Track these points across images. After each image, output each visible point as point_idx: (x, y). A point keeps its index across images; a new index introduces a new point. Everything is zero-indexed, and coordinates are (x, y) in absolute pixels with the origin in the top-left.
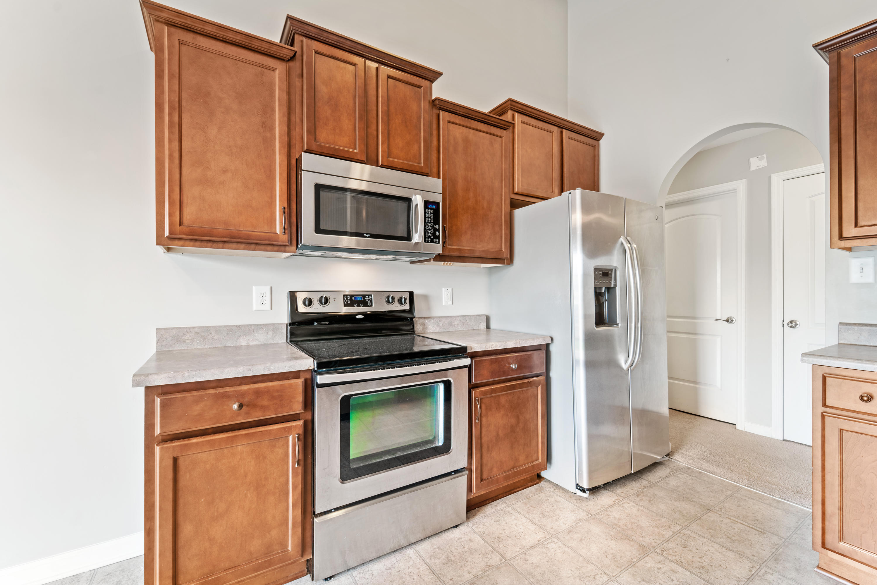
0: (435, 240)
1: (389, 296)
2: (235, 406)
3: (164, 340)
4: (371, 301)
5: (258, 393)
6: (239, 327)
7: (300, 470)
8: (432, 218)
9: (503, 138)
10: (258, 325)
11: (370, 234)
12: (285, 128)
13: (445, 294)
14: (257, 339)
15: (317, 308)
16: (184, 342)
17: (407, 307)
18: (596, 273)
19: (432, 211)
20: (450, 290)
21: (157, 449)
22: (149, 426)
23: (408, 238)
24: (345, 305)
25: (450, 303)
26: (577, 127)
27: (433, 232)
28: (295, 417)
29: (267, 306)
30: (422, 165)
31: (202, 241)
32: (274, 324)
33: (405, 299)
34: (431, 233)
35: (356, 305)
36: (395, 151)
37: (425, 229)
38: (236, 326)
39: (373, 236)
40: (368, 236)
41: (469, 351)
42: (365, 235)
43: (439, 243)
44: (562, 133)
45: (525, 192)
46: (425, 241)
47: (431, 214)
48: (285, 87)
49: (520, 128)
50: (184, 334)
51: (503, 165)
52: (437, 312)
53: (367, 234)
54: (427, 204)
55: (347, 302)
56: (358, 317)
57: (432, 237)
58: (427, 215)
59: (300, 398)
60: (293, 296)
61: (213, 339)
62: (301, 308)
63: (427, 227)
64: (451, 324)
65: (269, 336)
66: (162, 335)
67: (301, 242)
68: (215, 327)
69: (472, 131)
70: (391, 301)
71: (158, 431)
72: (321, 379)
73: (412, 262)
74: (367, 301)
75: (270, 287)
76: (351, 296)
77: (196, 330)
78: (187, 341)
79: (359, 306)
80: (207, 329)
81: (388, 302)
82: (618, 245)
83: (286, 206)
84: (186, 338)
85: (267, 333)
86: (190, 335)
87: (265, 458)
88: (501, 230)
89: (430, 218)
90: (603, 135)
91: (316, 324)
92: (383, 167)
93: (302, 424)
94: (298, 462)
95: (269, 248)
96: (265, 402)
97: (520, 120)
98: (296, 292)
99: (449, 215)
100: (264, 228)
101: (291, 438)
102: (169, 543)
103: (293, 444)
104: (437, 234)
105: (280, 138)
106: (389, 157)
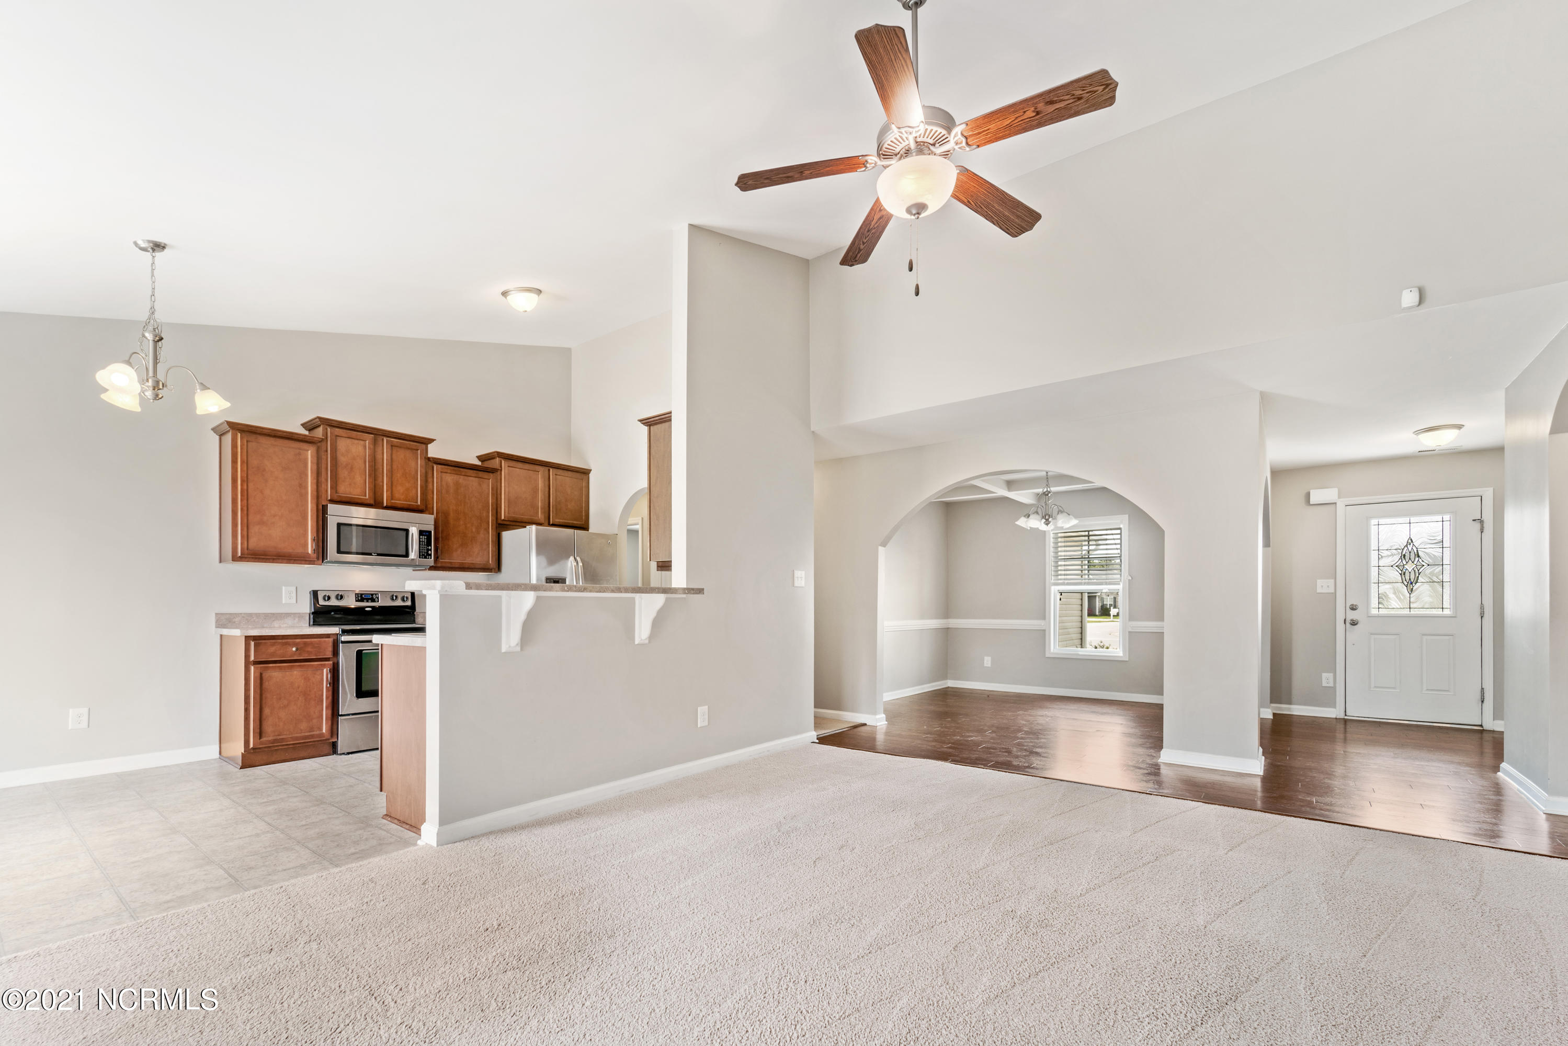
0: (427, 556)
1: (393, 595)
2: (294, 649)
4: (378, 598)
5: (305, 644)
6: (273, 614)
7: (331, 689)
8: (426, 541)
9: (490, 480)
10: (288, 615)
12: (316, 488)
14: (286, 623)
15: (334, 602)
16: (235, 623)
17: (409, 603)
18: (548, 581)
19: (426, 537)
21: (252, 668)
22: (247, 656)
23: (407, 555)
24: (356, 601)
26: (563, 466)
27: (426, 551)
28: (327, 659)
29: (295, 602)
30: (420, 505)
31: (259, 559)
32: (300, 612)
33: (407, 598)
35: (365, 601)
36: (396, 497)
37: (420, 549)
39: (379, 555)
43: (431, 558)
44: (548, 471)
45: (511, 519)
46: (420, 558)
47: (425, 539)
48: (316, 460)
49: (506, 471)
50: (234, 618)
51: (490, 499)
54: (421, 533)
55: (358, 599)
56: (367, 609)
57: (425, 554)
58: (421, 539)
59: (330, 649)
60: (315, 594)
61: (255, 621)
62: (322, 602)
65: (295, 621)
66: (219, 618)
67: (325, 558)
68: (256, 614)
69: (462, 477)
70: (394, 598)
71: (252, 658)
72: (344, 638)
73: (413, 570)
74: (375, 598)
75: (295, 588)
76: (362, 595)
77: (243, 615)
79: (367, 602)
80: (251, 615)
81: (392, 599)
83: (315, 536)
84: (235, 620)
85: (294, 619)
86: (239, 618)
87: (309, 679)
88: (489, 547)
89: (424, 542)
90: (591, 470)
91: (333, 613)
92: (387, 508)
93: (331, 662)
94: (330, 684)
95: (303, 562)
96: (309, 649)
97: (507, 465)
98: (318, 591)
99: (442, 537)
100: (300, 550)
101: (325, 670)
102: (258, 716)
103: (326, 673)
104: (430, 552)
105: (312, 493)
106: (392, 499)
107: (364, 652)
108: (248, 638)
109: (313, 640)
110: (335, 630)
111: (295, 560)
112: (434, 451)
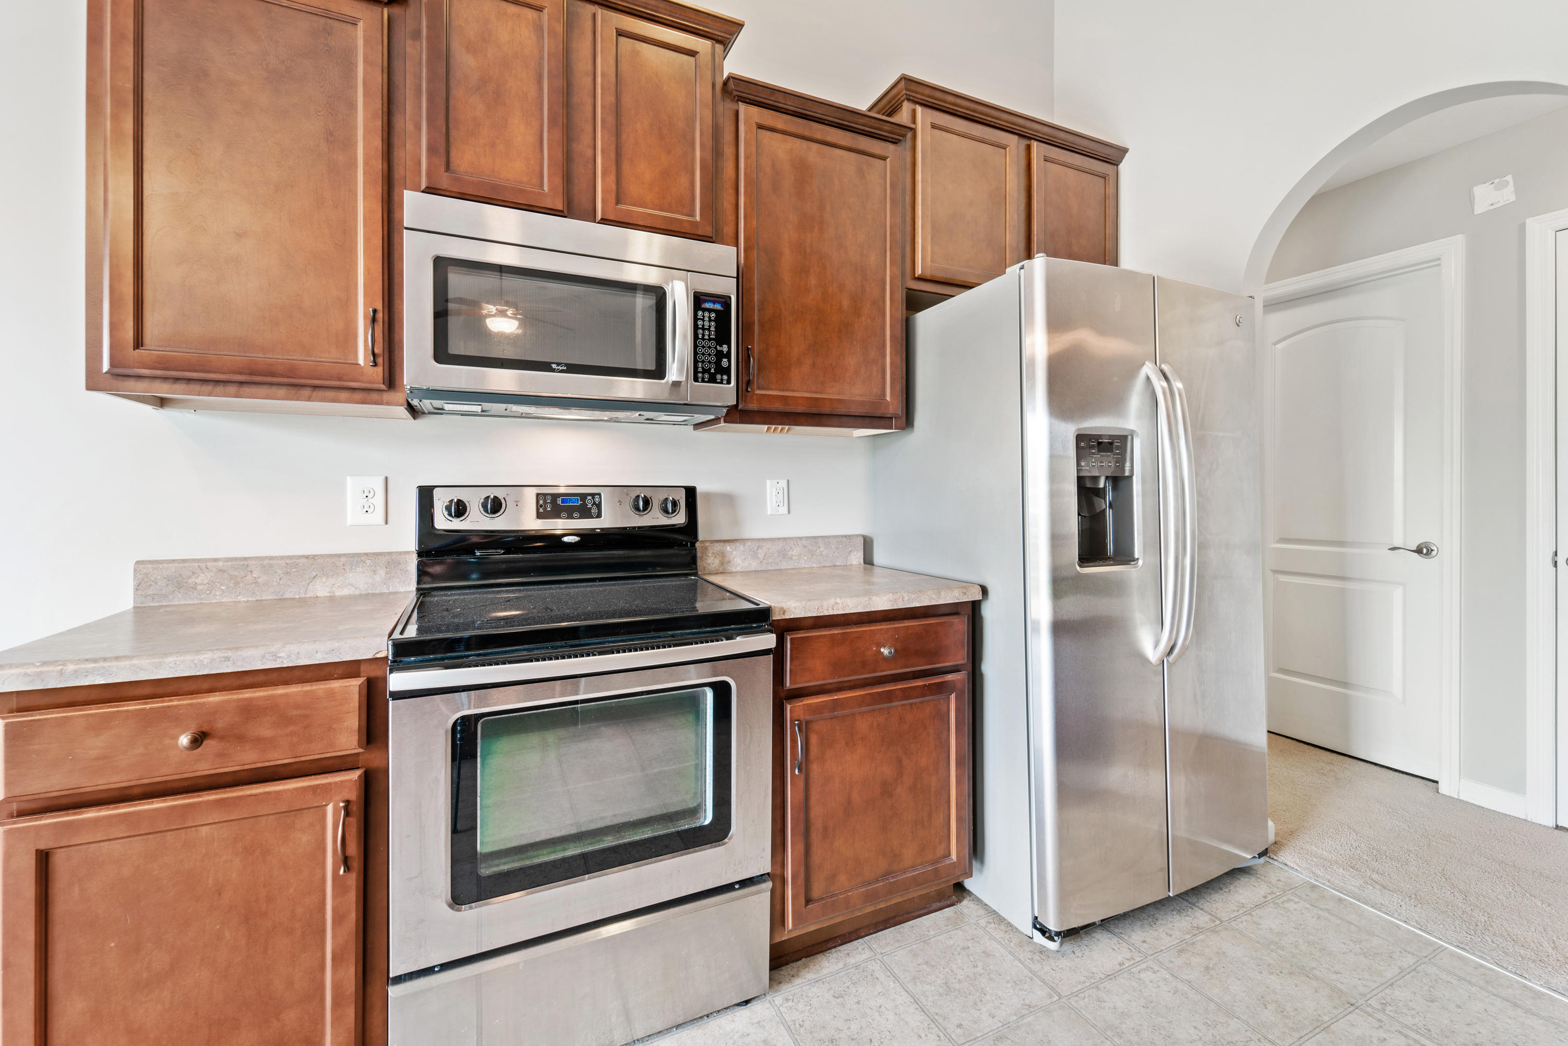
0: (719, 377)
1: (637, 498)
2: (184, 740)
3: (151, 585)
4: (599, 506)
5: (249, 710)
6: (313, 558)
7: (352, 881)
8: (713, 329)
9: (888, 160)
10: (354, 555)
11: (566, 365)
13: (773, 491)
14: (351, 585)
15: (478, 521)
16: (195, 589)
17: (680, 519)
18: (1082, 444)
19: (713, 315)
20: (783, 484)
23: (659, 372)
24: (539, 516)
25: (784, 510)
26: (1062, 135)
27: (714, 359)
28: (340, 764)
29: (379, 516)
30: (698, 218)
31: (189, 380)
32: (390, 554)
33: (677, 503)
34: (710, 362)
35: (563, 514)
36: (633, 189)
37: (696, 353)
38: (307, 557)
39: (572, 369)
40: (561, 368)
41: (776, 616)
42: (554, 366)
43: (729, 382)
44: (1028, 148)
45: (940, 275)
46: (696, 380)
47: (710, 320)
48: (380, 58)
49: (929, 138)
50: (193, 573)
51: (888, 218)
52: (754, 529)
53: (558, 364)
54: (699, 300)
55: (545, 509)
56: (566, 539)
57: (713, 371)
58: (700, 323)
59: (353, 723)
60: (426, 495)
61: (256, 582)
62: (442, 522)
63: (699, 350)
64: (783, 554)
65: (378, 578)
66: (146, 574)
67: (401, 381)
68: (261, 559)
69: (815, 146)
70: (641, 505)
72: (401, 681)
73: (696, 426)
74: (589, 506)
75: (382, 479)
76: (555, 497)
77: (220, 564)
78: (199, 587)
79: (570, 517)
80: (243, 563)
81: (635, 509)
82: (1139, 384)
83: (379, 306)
84: (197, 581)
85: (374, 571)
86: (207, 574)
87: (266, 852)
88: (884, 356)
89: (709, 329)
90: (1124, 151)
91: (479, 553)
92: (603, 221)
93: (355, 775)
96: (264, 730)
97: (929, 121)
98: (432, 488)
99: (762, 325)
100: (328, 354)
101: (330, 809)
103: (333, 819)
104: (725, 362)
105: (366, 163)
106: (618, 202)
111: (312, 388)
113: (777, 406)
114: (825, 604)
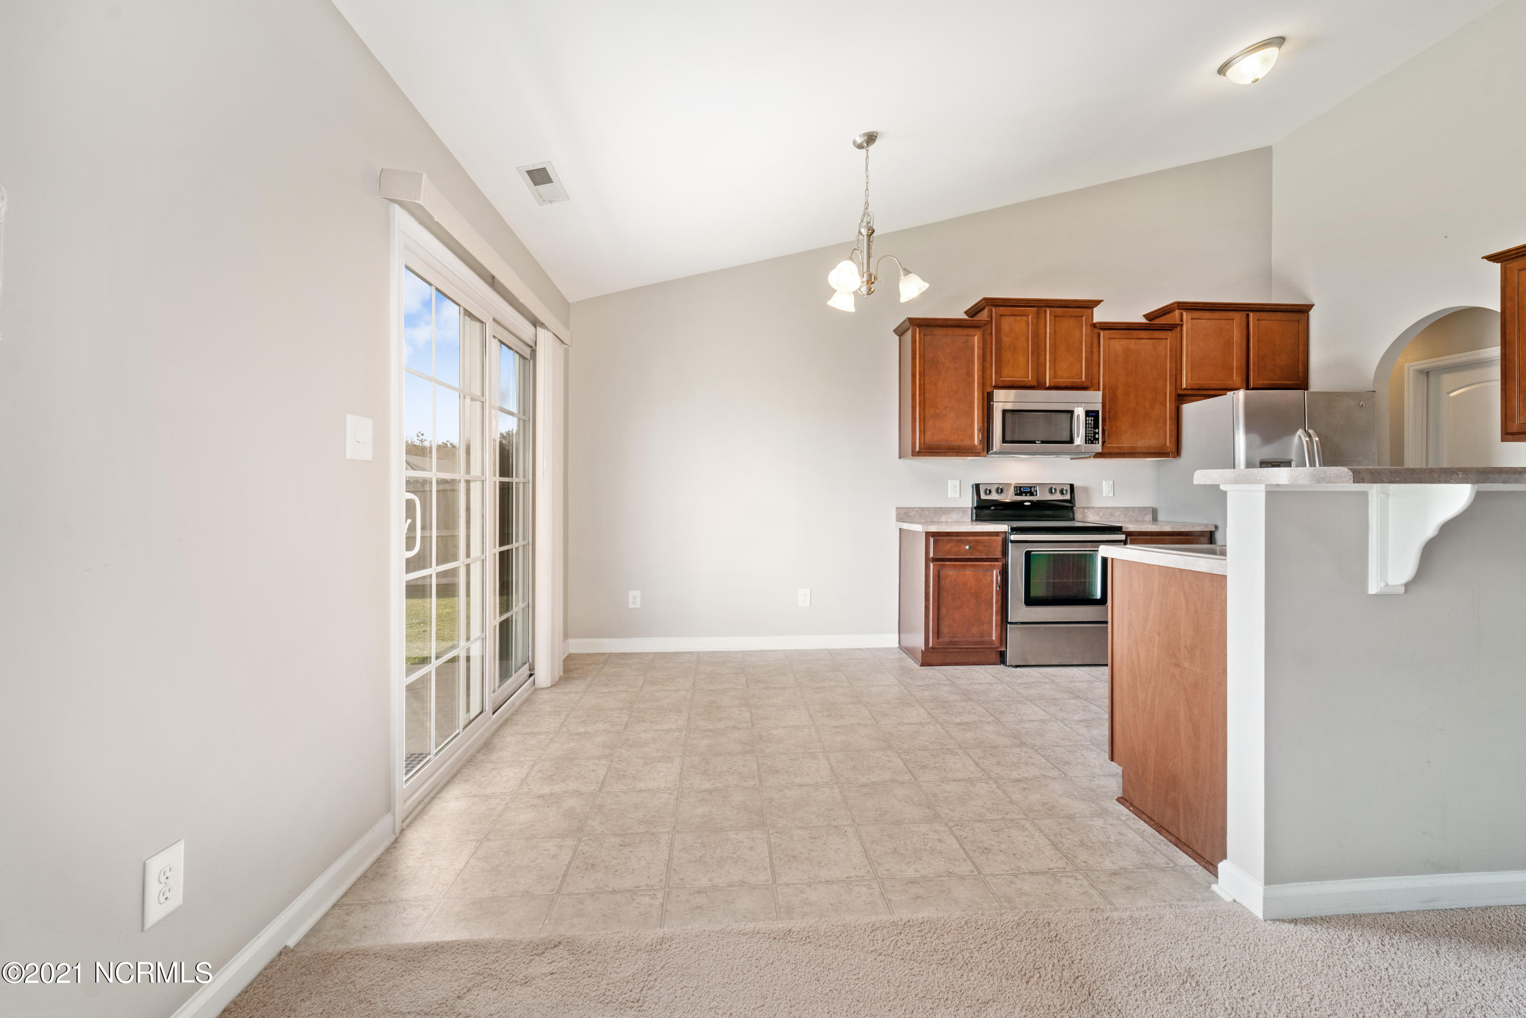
0: (1094, 441)
1: (1052, 488)
2: (967, 547)
4: (1036, 491)
5: (977, 541)
6: (943, 508)
7: (1000, 592)
8: (1092, 423)
9: (1169, 339)
10: (953, 508)
12: (981, 373)
13: (1106, 487)
14: (952, 518)
15: (995, 496)
17: (1068, 497)
19: (1092, 418)
20: (1111, 483)
21: (931, 565)
22: (927, 553)
23: (1071, 441)
24: (1016, 495)
25: (1111, 495)
27: (1093, 435)
28: (996, 560)
29: (958, 495)
30: (1084, 381)
31: (933, 452)
32: (963, 508)
33: (1066, 490)
34: (1091, 436)
35: (1024, 494)
36: (1059, 373)
37: (1086, 433)
38: (940, 508)
39: (1043, 442)
41: (1124, 530)
43: (1098, 443)
44: (1246, 316)
45: (1194, 386)
46: (1086, 443)
47: (1091, 421)
48: (981, 346)
49: (1189, 326)
50: (910, 512)
51: (1169, 365)
52: (1097, 503)
54: (1088, 413)
55: (1017, 492)
56: (1026, 504)
57: (1092, 439)
58: (1087, 422)
59: (999, 548)
60: (977, 486)
61: (926, 516)
62: (983, 497)
63: (1087, 432)
64: (1111, 515)
65: (959, 517)
67: (992, 449)
68: (927, 508)
69: (1133, 339)
70: (1053, 491)
71: (931, 555)
72: (1012, 537)
73: (1071, 459)
75: (958, 482)
76: (1020, 488)
77: (917, 509)
78: (912, 516)
79: (1026, 495)
80: (923, 509)
81: (1051, 492)
83: (981, 425)
85: (958, 514)
87: (980, 581)
88: (1165, 426)
90: (1312, 306)
91: (993, 508)
92: (1050, 388)
93: (1000, 563)
94: (999, 587)
95: (970, 454)
96: (980, 548)
97: (1189, 317)
98: (979, 484)
99: (1109, 418)
100: (967, 442)
101: (995, 571)
102: (936, 615)
103: (995, 574)
105: (978, 380)
106: (1055, 378)
107: (1032, 553)
108: (928, 534)
109: (984, 538)
110: (1003, 527)
111: (963, 452)
112: (1100, 315)
113: (1116, 450)
114: (1143, 527)
